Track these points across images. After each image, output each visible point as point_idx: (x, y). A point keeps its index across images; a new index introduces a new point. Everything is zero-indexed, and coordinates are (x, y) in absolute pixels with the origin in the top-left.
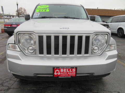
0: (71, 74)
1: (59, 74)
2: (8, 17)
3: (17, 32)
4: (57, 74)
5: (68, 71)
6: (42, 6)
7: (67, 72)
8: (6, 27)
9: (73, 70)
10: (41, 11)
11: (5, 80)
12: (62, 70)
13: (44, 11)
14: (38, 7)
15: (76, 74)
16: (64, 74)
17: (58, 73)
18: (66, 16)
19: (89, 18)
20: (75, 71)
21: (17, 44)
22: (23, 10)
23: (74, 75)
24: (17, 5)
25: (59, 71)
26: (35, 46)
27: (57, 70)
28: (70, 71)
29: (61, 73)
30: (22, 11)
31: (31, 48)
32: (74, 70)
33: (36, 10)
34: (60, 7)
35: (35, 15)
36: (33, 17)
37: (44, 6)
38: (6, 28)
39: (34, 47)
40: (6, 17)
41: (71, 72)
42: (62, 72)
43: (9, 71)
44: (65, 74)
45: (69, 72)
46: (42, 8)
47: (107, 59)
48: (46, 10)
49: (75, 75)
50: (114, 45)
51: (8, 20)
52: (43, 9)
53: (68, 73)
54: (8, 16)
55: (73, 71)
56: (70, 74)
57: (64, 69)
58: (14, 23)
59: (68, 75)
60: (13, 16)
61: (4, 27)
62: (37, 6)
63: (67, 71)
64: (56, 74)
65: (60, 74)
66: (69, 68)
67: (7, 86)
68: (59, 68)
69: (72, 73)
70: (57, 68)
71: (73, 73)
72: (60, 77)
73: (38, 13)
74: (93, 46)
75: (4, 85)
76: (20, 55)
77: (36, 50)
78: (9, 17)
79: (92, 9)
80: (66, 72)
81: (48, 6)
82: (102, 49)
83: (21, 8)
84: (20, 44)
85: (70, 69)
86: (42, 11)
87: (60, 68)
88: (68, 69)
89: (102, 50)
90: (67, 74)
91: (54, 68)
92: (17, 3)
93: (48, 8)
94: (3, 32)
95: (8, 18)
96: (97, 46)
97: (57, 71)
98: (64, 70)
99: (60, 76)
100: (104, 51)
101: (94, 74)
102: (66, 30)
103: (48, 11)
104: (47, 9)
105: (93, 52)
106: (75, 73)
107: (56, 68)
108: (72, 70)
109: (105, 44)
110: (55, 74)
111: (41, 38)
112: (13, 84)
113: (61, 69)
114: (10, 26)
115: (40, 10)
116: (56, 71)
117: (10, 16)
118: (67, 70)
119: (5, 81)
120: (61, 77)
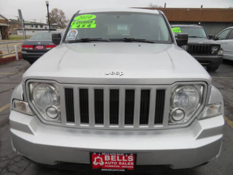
0: (125, 165)
1: (102, 163)
2: (32, 26)
3: (27, 80)
4: (99, 165)
5: (120, 159)
6: (82, 16)
7: (117, 161)
8: (25, 50)
9: (129, 158)
10: (81, 27)
11: (13, 159)
12: (107, 158)
13: (86, 27)
14: (76, 19)
15: (135, 165)
16: (111, 165)
17: (100, 162)
18: (128, 38)
19: (175, 39)
20: (132, 160)
21: (27, 102)
22: (59, 14)
23: (130, 167)
24: (48, 5)
25: (101, 158)
26: (59, 107)
27: (98, 157)
28: (124, 160)
29: (106, 163)
30: (57, 16)
31: (52, 109)
32: (131, 158)
33: (72, 24)
34: (118, 17)
35: (70, 36)
36: (66, 40)
37: (86, 16)
38: (25, 53)
39: (57, 108)
40: (28, 27)
41: (124, 162)
42: (107, 161)
43: (15, 150)
44: (113, 165)
45: (122, 162)
46: (84, 20)
47: (200, 137)
48: (90, 26)
49: (132, 167)
50: (218, 106)
51: (33, 32)
52: (85, 22)
53: (120, 163)
54: (32, 24)
55: (129, 160)
56: (123, 165)
57: (110, 156)
58: (39, 43)
59: (119, 166)
60: (42, 25)
61: (23, 50)
62: (75, 16)
63: (116, 159)
64: (97, 163)
65: (104, 165)
66: (121, 154)
67: (15, 172)
68: (101, 153)
69: (127, 163)
70: (97, 154)
71: (129, 164)
72: (105, 170)
73: (75, 32)
74: (173, 108)
75: (11, 169)
76: (30, 124)
77: (60, 113)
78: (34, 28)
79: (189, 9)
80: (114, 161)
81: (94, 17)
82: (193, 113)
83: (56, 10)
84: (33, 102)
85: (124, 157)
86: (84, 26)
87: (103, 154)
88: (118, 157)
89: (193, 116)
90: (118, 164)
91: (93, 154)
92: (47, 2)
93: (94, 21)
94: (21, 59)
95: (32, 28)
96: (181, 108)
97: (97, 159)
98: (110, 158)
99: (103, 167)
100: (196, 118)
101: (171, 167)
102: (118, 77)
103: (93, 26)
104: (92, 22)
105: (172, 121)
106: (132, 164)
107: (95, 154)
108: (126, 158)
109: (199, 105)
110: (95, 163)
111: (69, 92)
112: (25, 169)
113: (106, 156)
114: (31, 49)
115: (79, 26)
116: (95, 159)
117: (36, 25)
118: (116, 157)
119: (12, 162)
120: (107, 170)
